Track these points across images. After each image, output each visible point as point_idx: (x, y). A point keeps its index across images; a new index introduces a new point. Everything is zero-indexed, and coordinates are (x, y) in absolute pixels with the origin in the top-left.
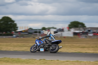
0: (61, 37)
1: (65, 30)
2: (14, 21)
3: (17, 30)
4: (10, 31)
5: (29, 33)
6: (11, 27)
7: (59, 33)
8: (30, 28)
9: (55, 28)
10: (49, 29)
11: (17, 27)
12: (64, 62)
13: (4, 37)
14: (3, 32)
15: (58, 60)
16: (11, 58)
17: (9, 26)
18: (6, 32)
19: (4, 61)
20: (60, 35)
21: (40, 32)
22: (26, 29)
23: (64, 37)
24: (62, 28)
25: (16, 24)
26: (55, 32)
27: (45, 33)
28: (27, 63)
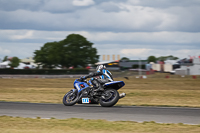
0: (186, 77)
1: (194, 62)
2: (91, 44)
3: (98, 61)
4: (84, 64)
5: (122, 69)
6: (86, 56)
7: (183, 68)
8: (124, 58)
9: (176, 58)
10: (162, 60)
11: (98, 57)
12: (193, 128)
13: (71, 76)
14: (68, 66)
15: (181, 124)
16: (85, 119)
17: (80, 54)
18: (75, 66)
19: (72, 126)
20: (186, 73)
21: (143, 67)
22: (117, 60)
23: (194, 77)
24: (189, 58)
25: (95, 50)
26: (175, 67)
27: (154, 69)
28: (118, 130)
